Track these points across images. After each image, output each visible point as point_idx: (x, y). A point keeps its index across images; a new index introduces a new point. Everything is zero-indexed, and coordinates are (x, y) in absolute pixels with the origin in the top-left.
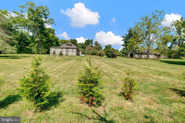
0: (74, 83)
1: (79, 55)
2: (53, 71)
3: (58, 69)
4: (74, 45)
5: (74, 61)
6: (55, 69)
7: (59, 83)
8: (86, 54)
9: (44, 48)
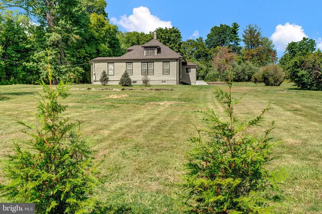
0: (172, 179)
1: (189, 84)
2: (101, 137)
3: (117, 131)
4: (171, 48)
5: (168, 103)
6: (106, 133)
7: (121, 176)
8: (213, 79)
9: (74, 63)
